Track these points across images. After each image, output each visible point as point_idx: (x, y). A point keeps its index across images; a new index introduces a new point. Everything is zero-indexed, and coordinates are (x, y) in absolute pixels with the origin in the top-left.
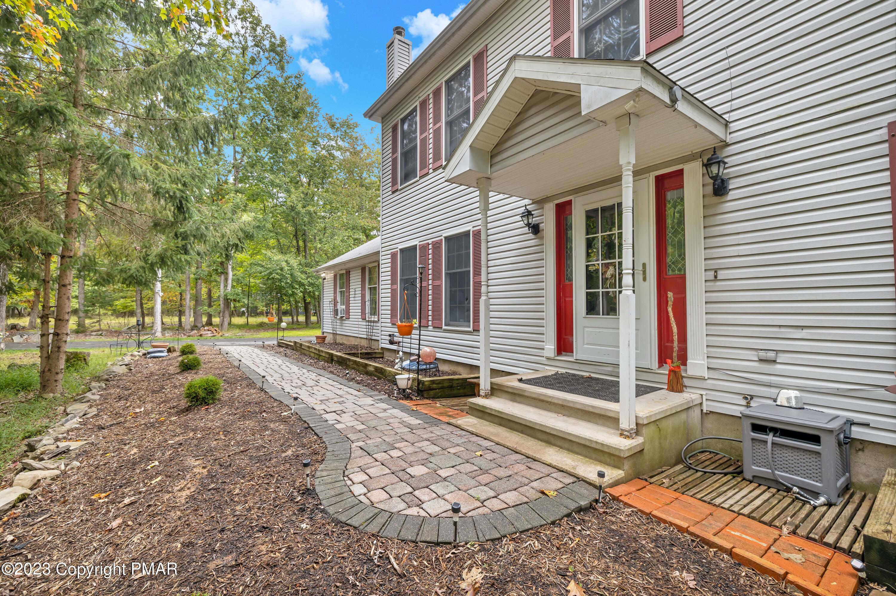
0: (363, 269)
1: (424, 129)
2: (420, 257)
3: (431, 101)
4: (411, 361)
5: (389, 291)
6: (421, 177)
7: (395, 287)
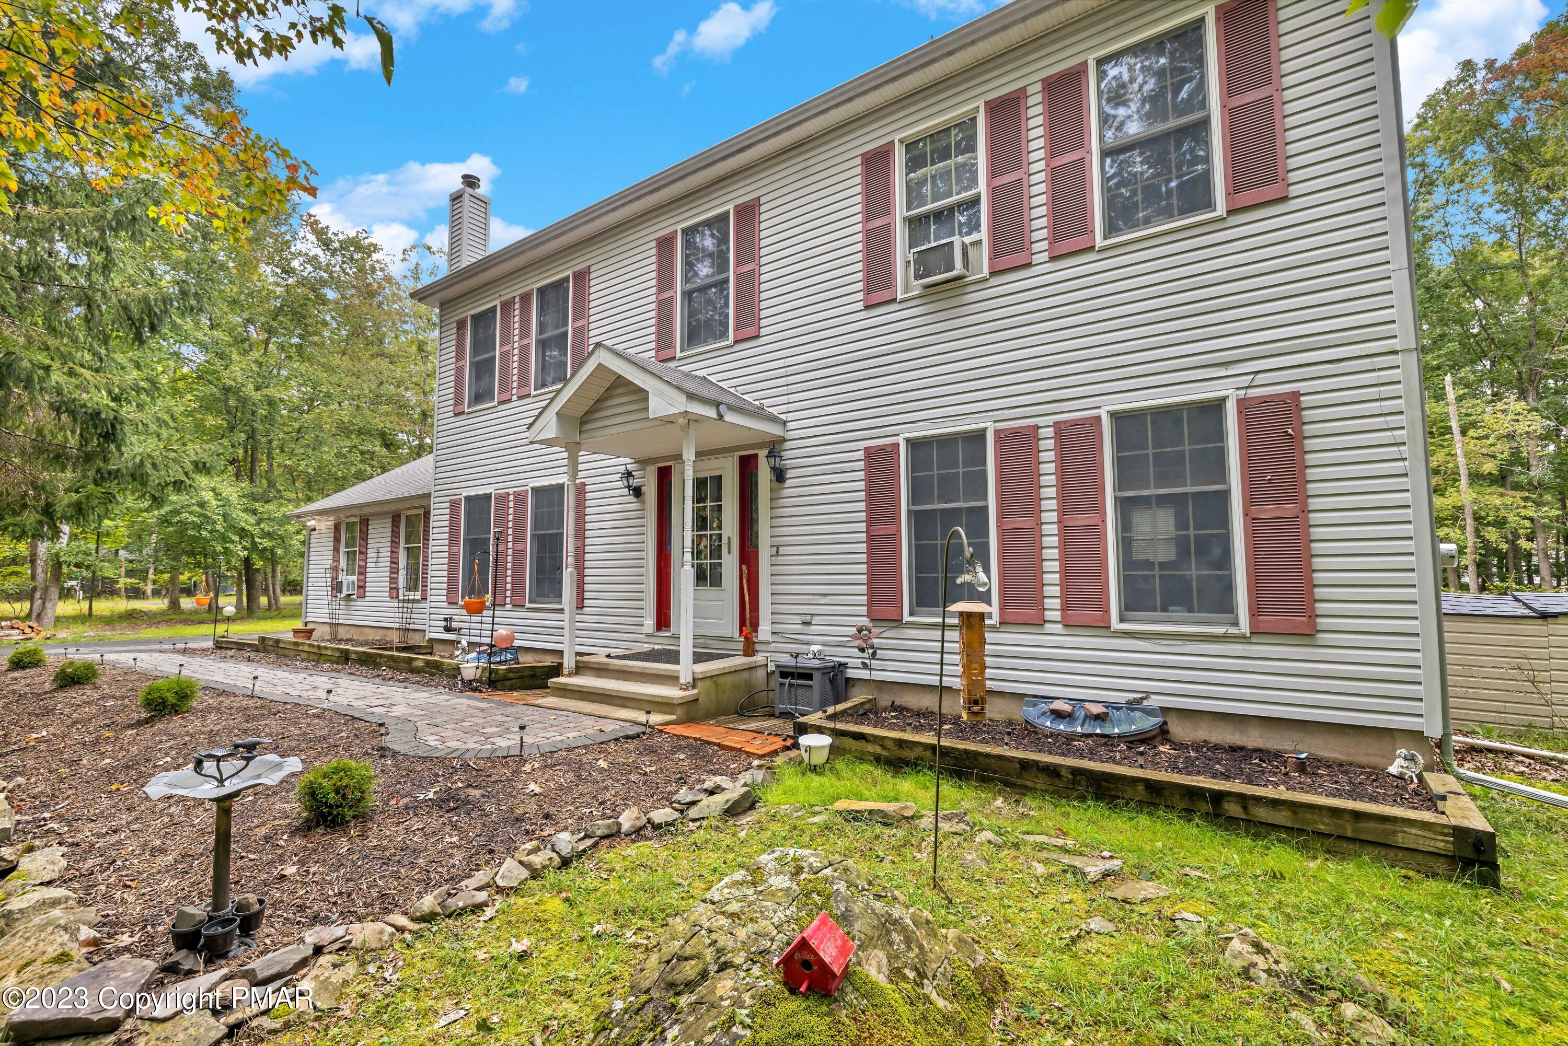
0: (396, 518)
1: (506, 340)
2: (496, 510)
3: (517, 306)
4: (479, 653)
5: (446, 555)
6: (501, 403)
7: (455, 549)
